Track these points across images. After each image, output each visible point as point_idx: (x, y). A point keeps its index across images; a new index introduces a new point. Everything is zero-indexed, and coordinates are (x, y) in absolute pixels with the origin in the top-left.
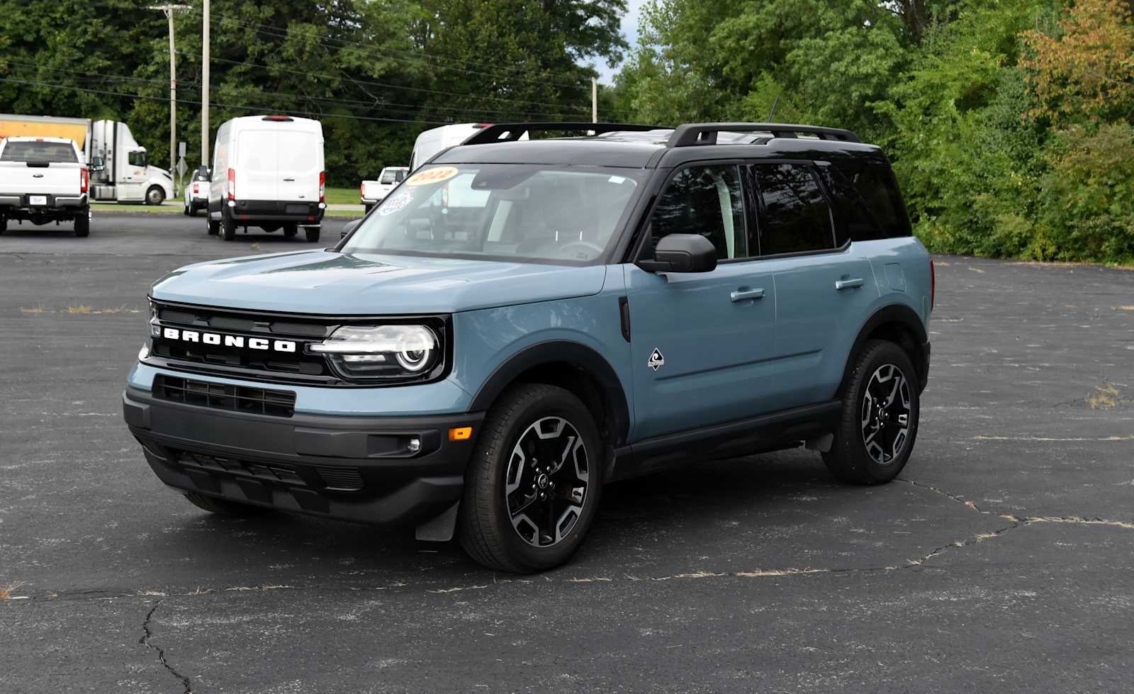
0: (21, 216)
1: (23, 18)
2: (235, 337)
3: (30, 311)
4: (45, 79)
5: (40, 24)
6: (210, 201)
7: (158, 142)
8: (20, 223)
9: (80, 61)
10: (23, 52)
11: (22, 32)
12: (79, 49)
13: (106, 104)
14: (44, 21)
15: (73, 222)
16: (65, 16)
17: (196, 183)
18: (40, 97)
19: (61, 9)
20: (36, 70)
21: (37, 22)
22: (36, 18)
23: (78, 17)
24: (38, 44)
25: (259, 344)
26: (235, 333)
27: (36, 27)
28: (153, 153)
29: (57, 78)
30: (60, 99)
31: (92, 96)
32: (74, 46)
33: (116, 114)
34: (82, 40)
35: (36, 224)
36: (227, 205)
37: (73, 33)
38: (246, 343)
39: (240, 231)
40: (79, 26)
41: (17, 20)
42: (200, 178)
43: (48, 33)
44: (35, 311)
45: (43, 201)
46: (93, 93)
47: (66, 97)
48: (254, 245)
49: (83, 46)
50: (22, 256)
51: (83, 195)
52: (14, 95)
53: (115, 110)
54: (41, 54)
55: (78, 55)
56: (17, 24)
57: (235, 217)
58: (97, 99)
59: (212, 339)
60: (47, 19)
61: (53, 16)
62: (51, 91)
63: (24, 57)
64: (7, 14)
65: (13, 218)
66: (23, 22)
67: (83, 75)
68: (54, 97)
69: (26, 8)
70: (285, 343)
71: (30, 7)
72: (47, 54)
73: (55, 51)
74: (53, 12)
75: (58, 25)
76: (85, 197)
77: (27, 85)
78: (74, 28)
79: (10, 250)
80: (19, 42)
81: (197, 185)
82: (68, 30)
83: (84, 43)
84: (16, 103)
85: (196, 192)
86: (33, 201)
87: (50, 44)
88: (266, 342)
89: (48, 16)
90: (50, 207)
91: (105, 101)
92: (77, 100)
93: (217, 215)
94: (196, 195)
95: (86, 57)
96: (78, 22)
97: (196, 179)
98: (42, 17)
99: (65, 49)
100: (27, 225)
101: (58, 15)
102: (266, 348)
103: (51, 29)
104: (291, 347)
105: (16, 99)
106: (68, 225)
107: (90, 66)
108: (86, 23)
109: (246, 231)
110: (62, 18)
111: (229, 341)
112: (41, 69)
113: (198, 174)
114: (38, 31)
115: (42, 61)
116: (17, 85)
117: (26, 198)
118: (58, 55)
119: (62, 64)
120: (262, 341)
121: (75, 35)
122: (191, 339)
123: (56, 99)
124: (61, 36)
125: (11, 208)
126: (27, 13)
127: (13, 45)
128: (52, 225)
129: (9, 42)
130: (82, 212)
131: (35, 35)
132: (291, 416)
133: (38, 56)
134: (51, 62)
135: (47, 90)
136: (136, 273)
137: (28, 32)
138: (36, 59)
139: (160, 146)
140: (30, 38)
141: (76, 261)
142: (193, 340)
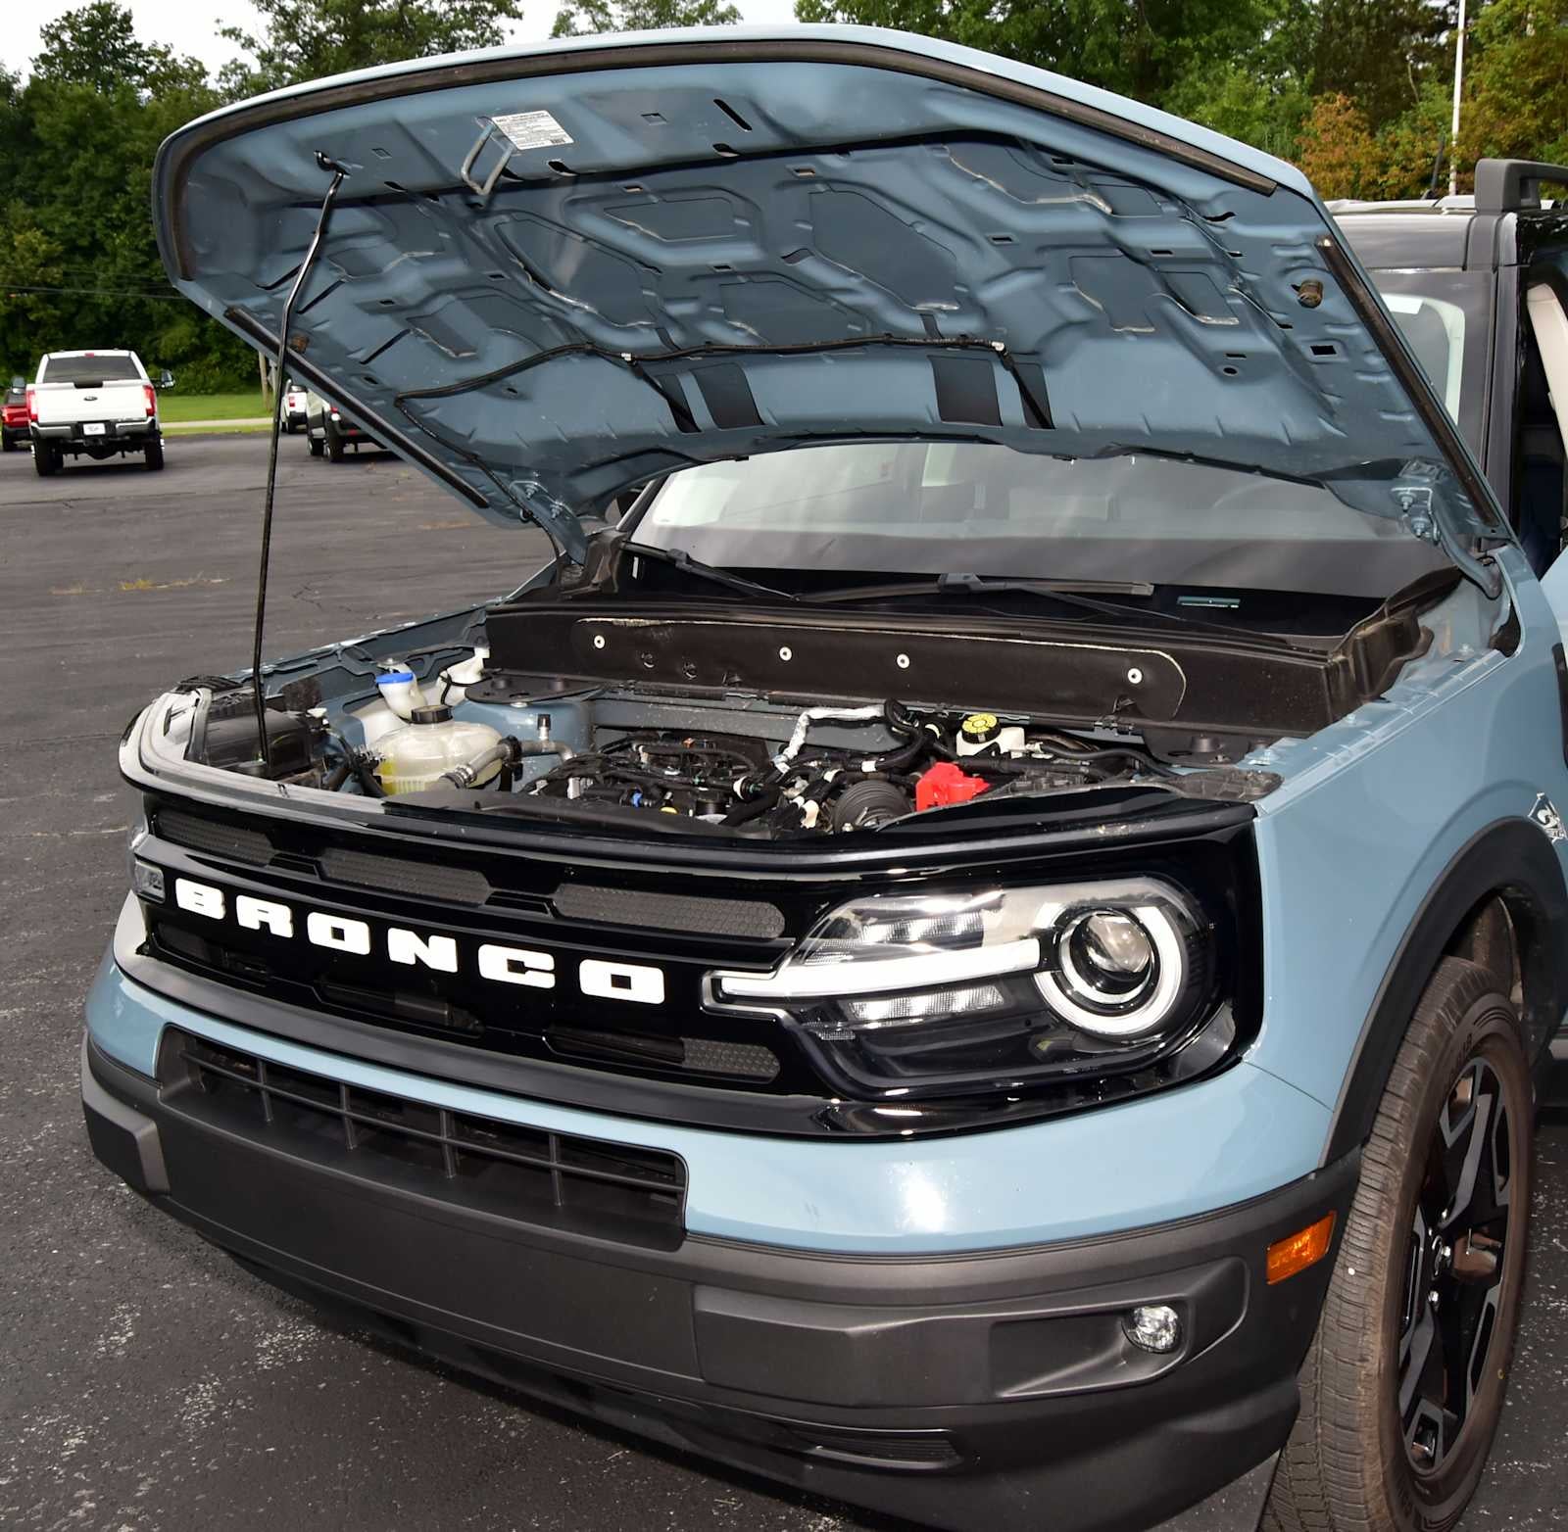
0: (77, 450)
1: (73, 220)
2: (424, 935)
3: (66, 592)
4: (107, 288)
5: (94, 225)
6: (309, 415)
7: (244, 351)
8: (76, 458)
9: (145, 265)
10: (79, 259)
11: (74, 236)
12: (142, 252)
13: (181, 313)
14: (98, 223)
15: (142, 452)
16: (123, 216)
17: (291, 395)
18: (103, 309)
19: (117, 207)
20: (96, 278)
21: (91, 224)
22: (88, 219)
23: (136, 215)
24: (95, 249)
25: (516, 966)
26: (427, 920)
27: (89, 229)
28: (239, 365)
29: (120, 286)
30: (127, 311)
31: (164, 305)
32: (137, 249)
33: (193, 323)
34: (144, 241)
35: (96, 457)
36: (330, 419)
37: (133, 234)
38: (468, 956)
39: (349, 449)
40: (139, 225)
41: (68, 222)
42: (294, 388)
43: (105, 235)
44: (73, 591)
45: (100, 429)
46: (165, 300)
47: (134, 307)
48: (369, 466)
49: (147, 248)
50: (72, 503)
51: (150, 419)
52: (73, 309)
53: (193, 319)
54: (100, 259)
55: (142, 259)
56: (68, 227)
57: (342, 433)
58: (170, 308)
59: (338, 934)
60: (103, 220)
61: (109, 215)
62: (115, 301)
63: (80, 264)
64: (55, 216)
65: (67, 452)
66: (73, 224)
67: (149, 280)
68: (120, 308)
69: (76, 209)
70: (622, 969)
71: (80, 207)
72: (107, 260)
73: (115, 255)
74: (108, 211)
75: (116, 226)
76: (153, 421)
77: (88, 296)
78: (134, 228)
79: (55, 497)
80: (72, 249)
81: (293, 398)
82: (127, 231)
83: (147, 244)
84: (77, 318)
85: (292, 405)
86: (88, 430)
87: (109, 249)
88: (547, 961)
89: (102, 216)
90: (111, 436)
91: (179, 309)
92: (147, 310)
93: (319, 432)
94: (292, 409)
95: (151, 261)
96: (138, 221)
97: (290, 391)
98: (96, 217)
99: (126, 253)
100: (85, 459)
101: (114, 215)
102: (547, 982)
103: (109, 231)
104: (648, 986)
105: (77, 313)
106: (138, 456)
107: (157, 270)
108: (148, 222)
109: (356, 449)
110: (120, 219)
111: (403, 946)
112: (102, 276)
113: (292, 384)
114: (93, 234)
115: (102, 268)
116: (75, 297)
117: (78, 427)
118: (119, 261)
119: (124, 270)
120: (529, 958)
121: (135, 236)
122: (265, 925)
123: (123, 310)
124: (120, 239)
125: (61, 441)
126: (78, 214)
127: (66, 252)
128: (116, 458)
129: (60, 248)
130: (151, 440)
131: (89, 238)
132: (676, 1247)
133: (96, 263)
134: (111, 268)
135: (109, 301)
136: (221, 517)
137: (82, 235)
138: (94, 266)
139: (246, 356)
140: (84, 242)
141: (142, 506)
142: (275, 930)
